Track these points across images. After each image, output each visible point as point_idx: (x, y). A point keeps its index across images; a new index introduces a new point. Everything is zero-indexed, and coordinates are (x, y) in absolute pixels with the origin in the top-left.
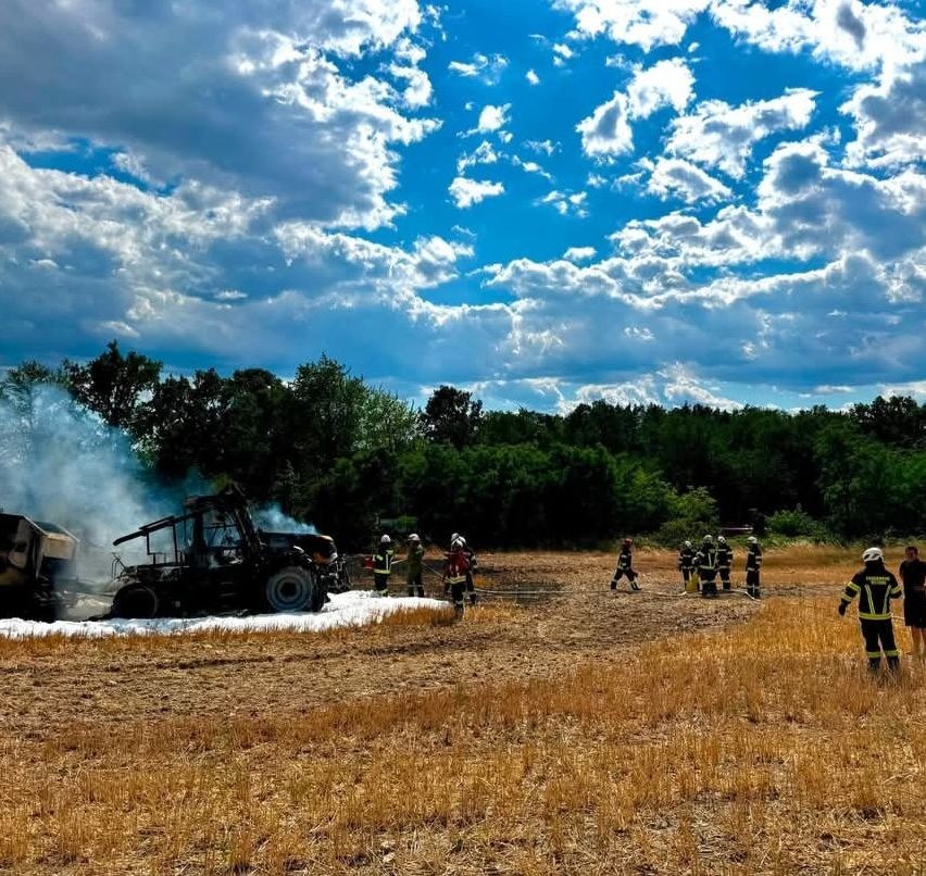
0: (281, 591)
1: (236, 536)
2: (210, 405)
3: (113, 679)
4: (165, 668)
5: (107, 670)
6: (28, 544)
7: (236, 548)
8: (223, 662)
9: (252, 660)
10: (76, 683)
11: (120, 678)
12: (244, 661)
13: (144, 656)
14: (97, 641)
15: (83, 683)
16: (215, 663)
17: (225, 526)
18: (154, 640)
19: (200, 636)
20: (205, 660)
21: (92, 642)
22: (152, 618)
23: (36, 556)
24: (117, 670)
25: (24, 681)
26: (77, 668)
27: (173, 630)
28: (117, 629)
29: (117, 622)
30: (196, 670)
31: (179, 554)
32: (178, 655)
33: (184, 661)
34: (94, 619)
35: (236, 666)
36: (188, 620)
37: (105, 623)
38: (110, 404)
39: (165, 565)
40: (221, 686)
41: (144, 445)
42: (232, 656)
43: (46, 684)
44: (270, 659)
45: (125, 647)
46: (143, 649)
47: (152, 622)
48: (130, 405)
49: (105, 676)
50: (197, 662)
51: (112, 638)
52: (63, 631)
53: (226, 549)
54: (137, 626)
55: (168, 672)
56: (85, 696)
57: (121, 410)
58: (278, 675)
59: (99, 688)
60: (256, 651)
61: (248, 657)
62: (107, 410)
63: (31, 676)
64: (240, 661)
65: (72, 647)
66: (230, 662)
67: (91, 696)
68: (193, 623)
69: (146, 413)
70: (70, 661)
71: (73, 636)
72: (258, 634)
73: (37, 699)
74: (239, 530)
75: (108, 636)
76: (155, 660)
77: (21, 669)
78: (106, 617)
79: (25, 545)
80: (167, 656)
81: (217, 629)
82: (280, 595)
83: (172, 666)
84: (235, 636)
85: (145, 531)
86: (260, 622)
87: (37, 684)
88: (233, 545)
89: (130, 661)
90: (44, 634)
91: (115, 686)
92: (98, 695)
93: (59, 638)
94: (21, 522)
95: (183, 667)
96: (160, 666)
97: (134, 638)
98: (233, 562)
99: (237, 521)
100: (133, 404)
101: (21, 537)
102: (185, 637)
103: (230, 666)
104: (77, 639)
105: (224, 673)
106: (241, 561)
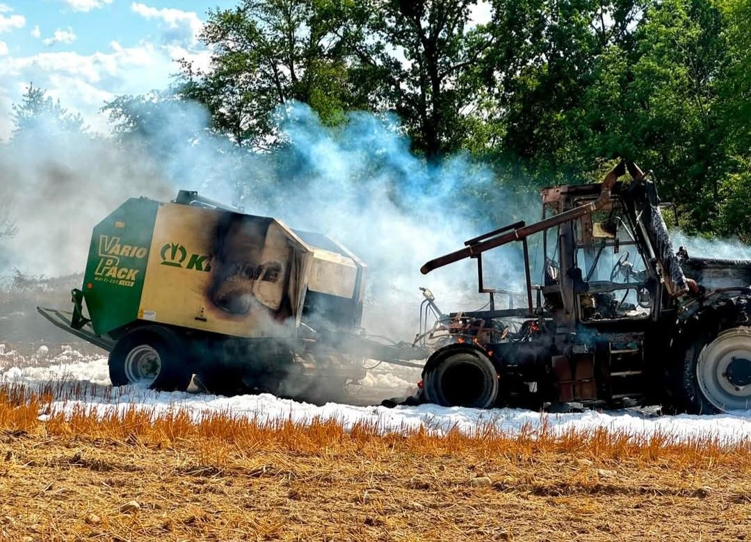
0: (726, 375)
1: (638, 264)
2: (597, 24)
3: (418, 499)
4: (508, 491)
5: (409, 486)
6: (283, 268)
7: (639, 287)
8: (611, 490)
9: (666, 492)
10: (356, 500)
11: (430, 499)
12: (651, 492)
13: (472, 468)
14: (394, 439)
15: (368, 501)
16: (595, 490)
17: (617, 245)
18: (490, 444)
19: (570, 445)
20: (578, 484)
21: (386, 440)
22: (489, 408)
23: (296, 290)
24: (426, 487)
25: (276, 491)
26: (360, 478)
27: (524, 429)
28: (428, 421)
29: (430, 411)
30: (561, 498)
31: (534, 293)
32: (531, 472)
33: (541, 482)
34: (390, 404)
35: (635, 500)
36: (552, 415)
37: (409, 410)
38: (421, 32)
39: (510, 313)
40: (606, 529)
41: (480, 109)
42: (628, 483)
43: (309, 497)
44: (701, 494)
45: (441, 451)
46: (471, 459)
47: (488, 415)
48: (455, 31)
49: (404, 495)
50: (563, 486)
51: (420, 436)
52: (339, 419)
53: (620, 287)
54: (462, 419)
55: (510, 497)
56: (369, 522)
57: (442, 42)
58: (715, 521)
59: (394, 511)
60: (674, 477)
61: (658, 487)
62: (417, 45)
63: (287, 485)
64: (643, 491)
65: (354, 446)
66: (624, 491)
67: (379, 523)
68: (560, 421)
69: (481, 46)
70: (349, 466)
71: (357, 426)
72: (679, 450)
73: (294, 519)
74: (643, 250)
75: (412, 432)
76: (489, 478)
77: (271, 473)
78: (410, 402)
79: (277, 269)
80: (511, 472)
81: (601, 433)
82: (723, 381)
83: (519, 488)
84: (636, 450)
85: (474, 249)
86: (684, 427)
87: (293, 496)
88: (632, 280)
89: (448, 474)
90: (310, 423)
91: (420, 510)
92: (391, 522)
93: (331, 429)
94: (271, 228)
95: (539, 491)
96: (498, 487)
97: (456, 440)
98: (633, 313)
99: (638, 234)
100: (460, 32)
101: (271, 256)
102: (546, 443)
103: (625, 499)
104: (361, 434)
105: (612, 508)
106: (648, 312)
